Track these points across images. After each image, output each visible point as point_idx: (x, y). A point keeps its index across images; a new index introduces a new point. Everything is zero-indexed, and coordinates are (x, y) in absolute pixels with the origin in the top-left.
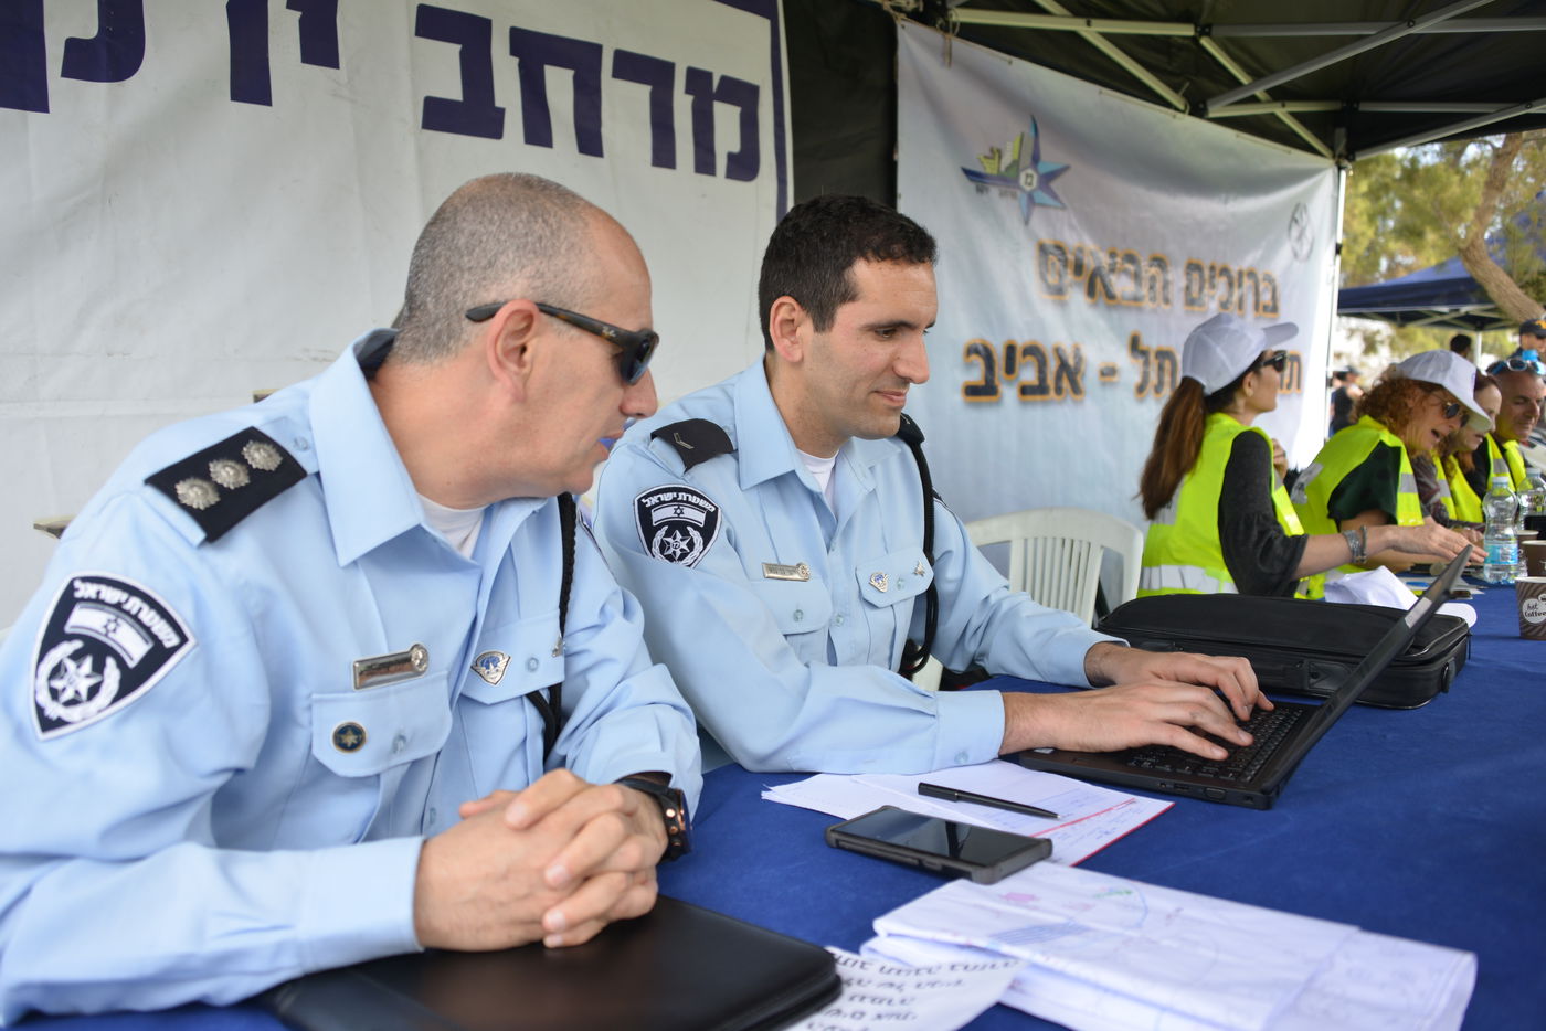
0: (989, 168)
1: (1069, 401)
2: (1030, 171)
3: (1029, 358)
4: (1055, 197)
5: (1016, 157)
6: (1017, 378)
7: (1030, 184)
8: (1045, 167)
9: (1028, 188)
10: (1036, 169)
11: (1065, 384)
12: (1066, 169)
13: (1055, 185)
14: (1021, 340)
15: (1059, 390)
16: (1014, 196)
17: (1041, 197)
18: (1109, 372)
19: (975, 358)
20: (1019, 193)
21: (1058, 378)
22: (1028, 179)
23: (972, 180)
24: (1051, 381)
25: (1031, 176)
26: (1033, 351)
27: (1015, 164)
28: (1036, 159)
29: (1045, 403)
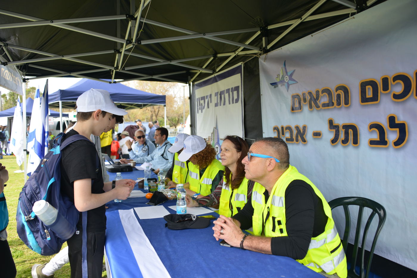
0: (277, 80)
1: (301, 144)
2: (286, 76)
3: (287, 130)
4: (294, 80)
5: (282, 74)
6: (285, 136)
7: (287, 80)
8: (289, 74)
9: (287, 81)
10: (287, 75)
11: (299, 138)
12: (294, 71)
13: (293, 77)
14: (285, 125)
15: (297, 140)
16: (284, 85)
17: (290, 82)
18: (317, 135)
19: (275, 130)
20: (285, 83)
21: (297, 137)
22: (287, 79)
23: (273, 86)
24: (294, 137)
25: (287, 77)
26: (289, 128)
27: (283, 77)
28: (287, 72)
29: (293, 144)
